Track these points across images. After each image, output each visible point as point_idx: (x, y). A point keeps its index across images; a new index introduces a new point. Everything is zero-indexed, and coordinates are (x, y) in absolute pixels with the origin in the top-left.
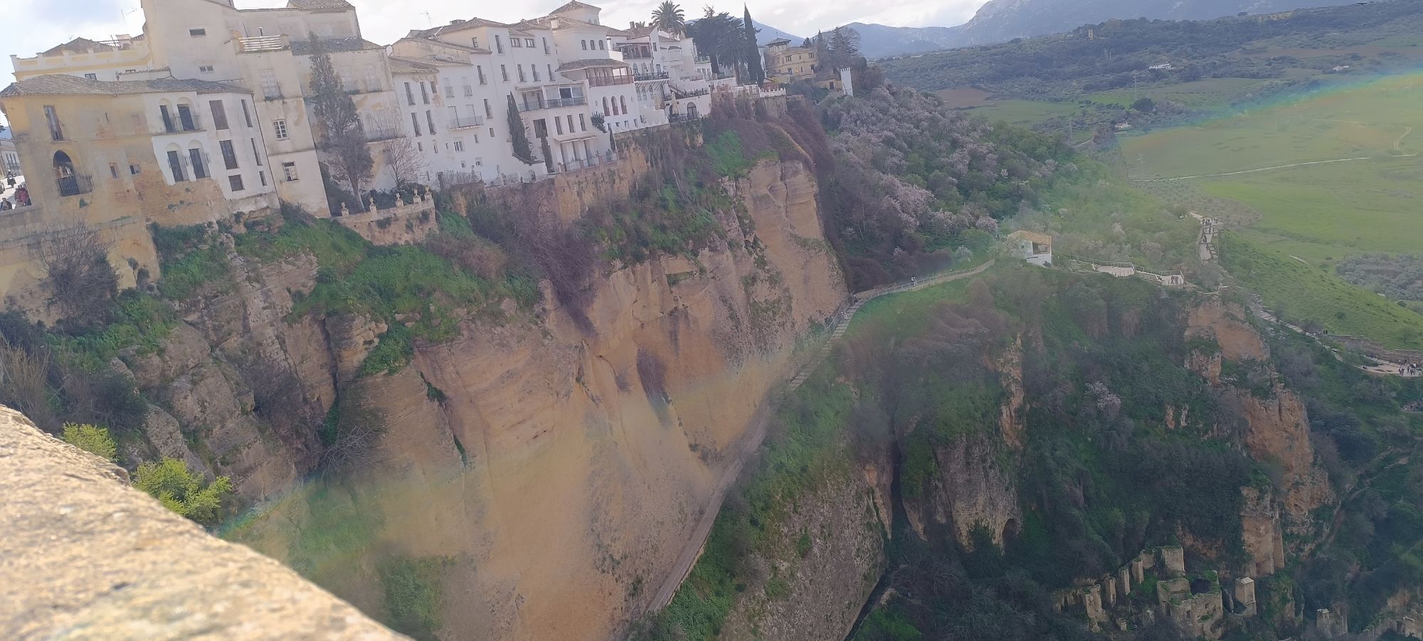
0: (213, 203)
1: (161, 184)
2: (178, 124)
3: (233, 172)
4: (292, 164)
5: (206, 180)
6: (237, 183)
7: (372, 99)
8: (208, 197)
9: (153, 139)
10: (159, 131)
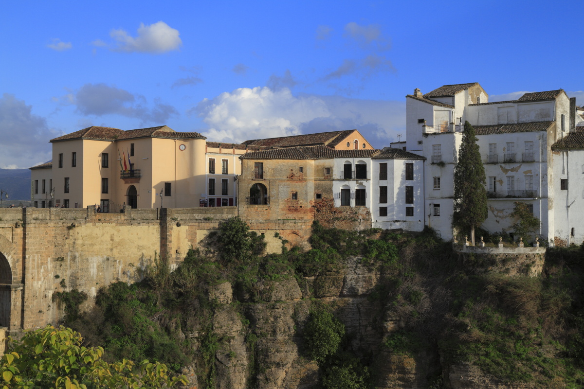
0: (362, 221)
1: (331, 206)
2: (354, 175)
3: (383, 205)
4: (438, 205)
5: (362, 208)
6: (383, 212)
7: (525, 168)
8: (360, 217)
9: (334, 182)
10: (339, 178)
